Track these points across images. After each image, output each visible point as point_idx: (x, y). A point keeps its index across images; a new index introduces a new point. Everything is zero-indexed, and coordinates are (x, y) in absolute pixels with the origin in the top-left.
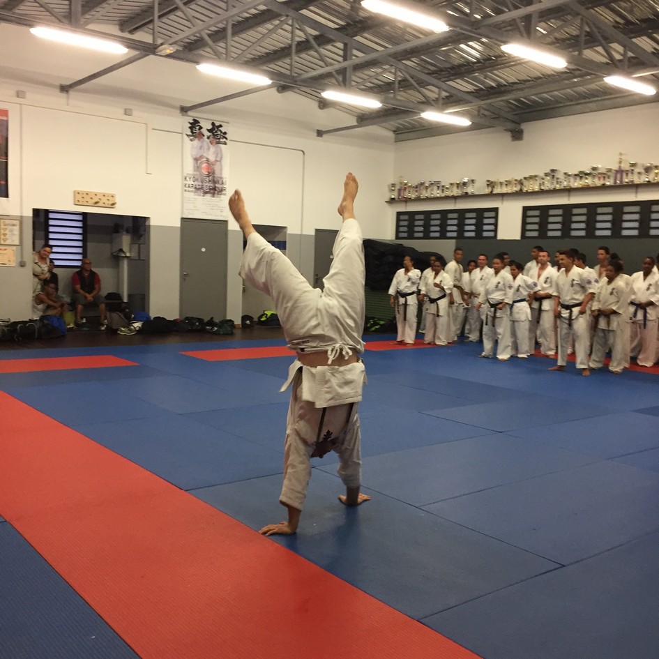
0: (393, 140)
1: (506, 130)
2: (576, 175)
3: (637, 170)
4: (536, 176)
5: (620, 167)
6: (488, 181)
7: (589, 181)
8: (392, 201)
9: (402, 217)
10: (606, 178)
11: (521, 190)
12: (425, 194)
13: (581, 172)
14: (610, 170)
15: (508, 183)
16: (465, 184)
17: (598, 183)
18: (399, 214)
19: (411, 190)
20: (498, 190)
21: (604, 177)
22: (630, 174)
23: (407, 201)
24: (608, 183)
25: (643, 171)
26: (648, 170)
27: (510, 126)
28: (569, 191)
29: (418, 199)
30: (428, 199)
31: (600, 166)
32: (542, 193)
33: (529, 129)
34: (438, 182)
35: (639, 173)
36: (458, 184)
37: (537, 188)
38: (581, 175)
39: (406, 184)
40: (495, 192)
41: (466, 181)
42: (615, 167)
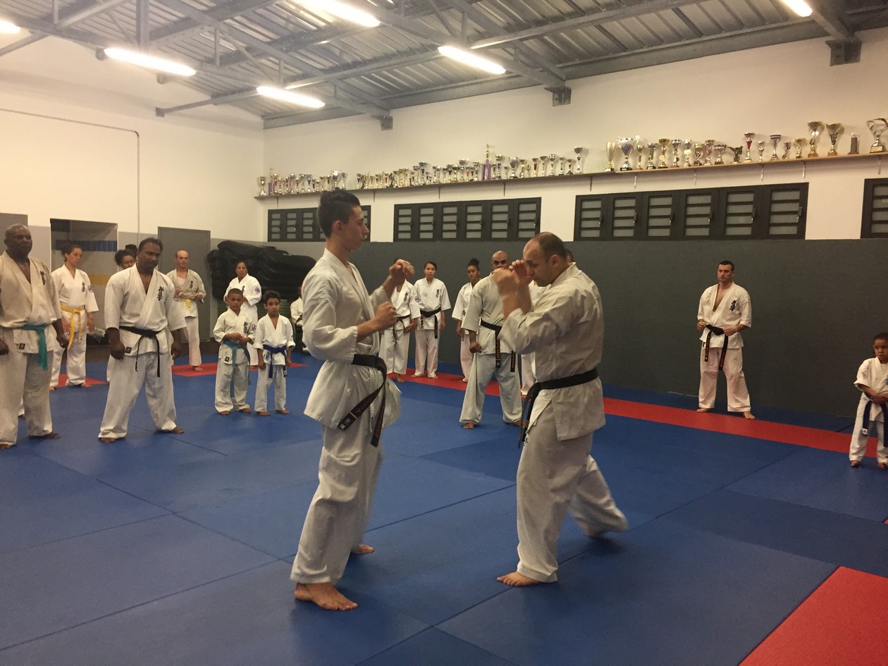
0: (263, 127)
1: (373, 117)
2: (444, 169)
3: (504, 165)
4: (405, 170)
5: (487, 161)
6: (359, 175)
7: (458, 177)
8: (260, 198)
9: (274, 216)
10: (474, 173)
11: (392, 185)
12: (296, 189)
13: (449, 166)
14: (477, 164)
15: (378, 178)
16: (335, 178)
17: (467, 179)
18: (271, 212)
19: (282, 185)
20: (369, 186)
21: (472, 172)
22: (497, 169)
23: (278, 197)
24: (476, 179)
25: (510, 166)
26: (514, 164)
27: (377, 112)
28: (439, 187)
29: (289, 196)
30: (299, 195)
31: (468, 160)
32: (412, 189)
33: (398, 115)
34: (309, 176)
35: (506, 168)
36: (328, 178)
37: (407, 184)
38: (450, 169)
39: (276, 178)
40: (366, 188)
41: (336, 174)
42: (482, 161)
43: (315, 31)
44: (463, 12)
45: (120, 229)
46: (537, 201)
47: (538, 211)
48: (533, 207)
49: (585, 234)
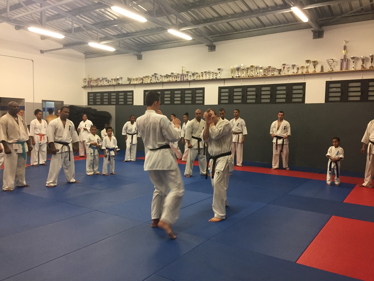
0: (84, 58)
1: (134, 55)
2: (165, 76)
3: (189, 74)
4: (148, 76)
5: (183, 73)
6: (128, 78)
7: (171, 79)
8: (85, 87)
9: (90, 95)
10: (177, 78)
11: (142, 82)
12: (100, 84)
13: (167, 75)
14: (178, 74)
15: (137, 79)
16: (118, 79)
17: (174, 80)
18: (89, 93)
19: (94, 82)
20: (132, 82)
21: (176, 77)
22: (187, 76)
23: (92, 87)
24: (178, 80)
25: (192, 75)
26: (193, 74)
27: (136, 53)
28: (163, 83)
29: (97, 86)
30: (101, 86)
31: (174, 72)
32: (151, 84)
33: (144, 54)
34: (106, 78)
35: (190, 76)
36: (115, 79)
37: (149, 82)
38: (167, 76)
39: (91, 79)
40: (131, 83)
41: (118, 78)
42: (181, 73)
43: (113, 21)
44: (176, 16)
45: (26, 101)
46: (203, 89)
47: (203, 93)
48: (201, 91)
49: (222, 102)
